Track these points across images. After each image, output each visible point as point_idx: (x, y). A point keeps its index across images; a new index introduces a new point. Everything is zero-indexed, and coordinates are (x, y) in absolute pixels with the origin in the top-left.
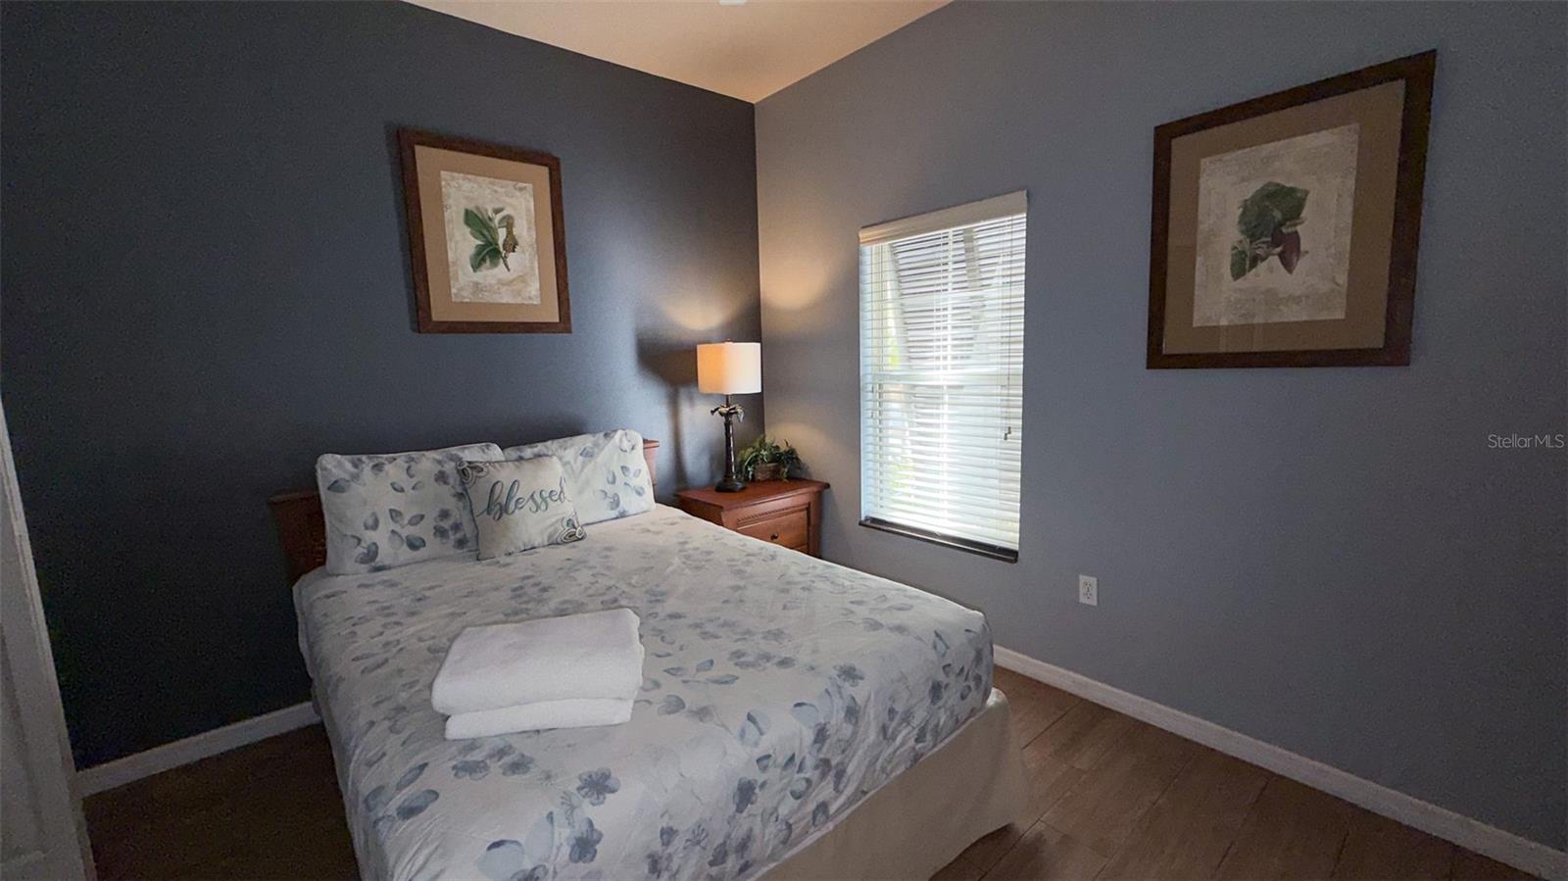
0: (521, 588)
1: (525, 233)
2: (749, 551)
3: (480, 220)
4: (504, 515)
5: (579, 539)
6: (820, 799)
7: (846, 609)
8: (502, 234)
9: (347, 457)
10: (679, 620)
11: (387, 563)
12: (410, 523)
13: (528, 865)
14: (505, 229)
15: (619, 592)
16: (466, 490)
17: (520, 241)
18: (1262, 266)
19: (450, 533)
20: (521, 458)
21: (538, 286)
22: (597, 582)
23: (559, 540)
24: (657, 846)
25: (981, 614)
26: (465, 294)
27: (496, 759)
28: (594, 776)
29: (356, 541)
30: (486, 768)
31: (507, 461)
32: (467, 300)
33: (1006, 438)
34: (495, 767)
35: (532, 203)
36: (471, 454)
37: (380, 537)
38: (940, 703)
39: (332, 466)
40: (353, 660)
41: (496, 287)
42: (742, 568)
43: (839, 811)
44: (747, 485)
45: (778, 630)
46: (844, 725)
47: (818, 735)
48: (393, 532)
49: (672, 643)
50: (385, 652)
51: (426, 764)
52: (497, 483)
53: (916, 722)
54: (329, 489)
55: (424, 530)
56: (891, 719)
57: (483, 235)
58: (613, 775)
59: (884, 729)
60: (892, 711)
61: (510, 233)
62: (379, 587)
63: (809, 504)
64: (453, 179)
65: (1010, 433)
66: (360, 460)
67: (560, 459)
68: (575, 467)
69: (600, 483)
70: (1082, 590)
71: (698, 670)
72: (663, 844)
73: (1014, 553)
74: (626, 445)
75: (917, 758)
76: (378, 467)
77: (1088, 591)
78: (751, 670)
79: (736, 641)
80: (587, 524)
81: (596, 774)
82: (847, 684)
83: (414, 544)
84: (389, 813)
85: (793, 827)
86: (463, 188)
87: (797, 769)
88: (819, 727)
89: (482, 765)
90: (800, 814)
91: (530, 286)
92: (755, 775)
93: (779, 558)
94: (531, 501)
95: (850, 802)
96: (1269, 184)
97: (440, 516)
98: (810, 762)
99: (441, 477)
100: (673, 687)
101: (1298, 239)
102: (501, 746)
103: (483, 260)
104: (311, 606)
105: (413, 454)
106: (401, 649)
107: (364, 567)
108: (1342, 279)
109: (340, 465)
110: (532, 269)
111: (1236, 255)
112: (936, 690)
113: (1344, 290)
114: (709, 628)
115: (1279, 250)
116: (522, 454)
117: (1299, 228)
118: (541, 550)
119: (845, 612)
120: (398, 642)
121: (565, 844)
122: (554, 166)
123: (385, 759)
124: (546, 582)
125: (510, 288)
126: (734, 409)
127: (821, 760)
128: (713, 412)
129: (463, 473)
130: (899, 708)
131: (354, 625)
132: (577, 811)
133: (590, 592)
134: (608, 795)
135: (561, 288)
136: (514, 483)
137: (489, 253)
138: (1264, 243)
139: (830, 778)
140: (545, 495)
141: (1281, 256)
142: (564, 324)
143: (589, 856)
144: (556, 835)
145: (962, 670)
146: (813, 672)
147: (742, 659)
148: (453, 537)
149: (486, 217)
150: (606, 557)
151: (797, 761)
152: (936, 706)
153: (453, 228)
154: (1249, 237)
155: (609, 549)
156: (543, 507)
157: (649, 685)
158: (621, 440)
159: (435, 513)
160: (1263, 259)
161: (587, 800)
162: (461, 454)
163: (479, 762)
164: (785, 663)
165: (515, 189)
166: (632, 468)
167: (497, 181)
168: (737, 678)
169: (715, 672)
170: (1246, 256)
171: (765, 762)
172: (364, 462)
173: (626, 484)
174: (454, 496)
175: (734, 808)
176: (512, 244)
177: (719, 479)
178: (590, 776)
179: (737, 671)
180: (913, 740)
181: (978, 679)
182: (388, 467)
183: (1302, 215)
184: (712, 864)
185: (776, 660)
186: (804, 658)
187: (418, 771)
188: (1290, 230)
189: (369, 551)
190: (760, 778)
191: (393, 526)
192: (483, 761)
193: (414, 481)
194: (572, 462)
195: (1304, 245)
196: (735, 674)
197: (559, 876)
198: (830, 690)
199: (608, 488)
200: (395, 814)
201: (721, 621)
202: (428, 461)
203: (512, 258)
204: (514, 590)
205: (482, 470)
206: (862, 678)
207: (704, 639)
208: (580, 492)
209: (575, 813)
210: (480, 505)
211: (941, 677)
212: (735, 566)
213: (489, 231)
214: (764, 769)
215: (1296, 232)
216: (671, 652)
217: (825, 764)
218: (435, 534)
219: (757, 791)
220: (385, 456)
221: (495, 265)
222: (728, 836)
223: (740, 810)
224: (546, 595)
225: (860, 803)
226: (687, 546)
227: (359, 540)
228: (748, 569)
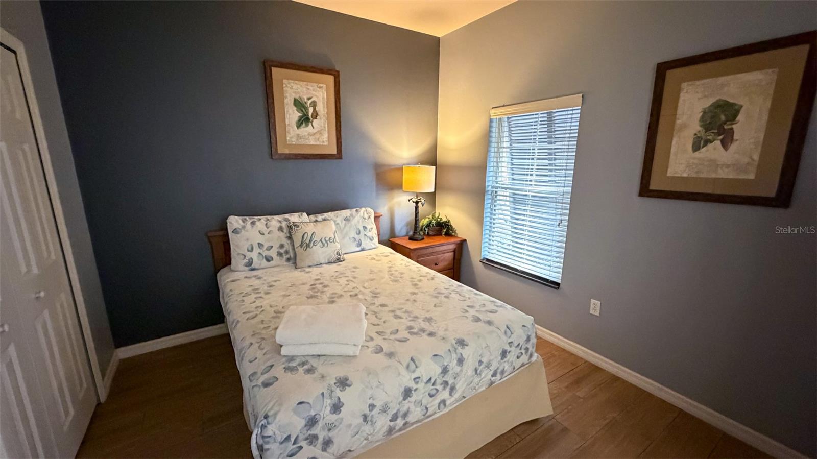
0: (315, 285)
1: (322, 109)
2: (422, 274)
3: (301, 103)
4: (308, 249)
5: (342, 261)
6: (442, 398)
7: (465, 310)
8: (311, 110)
9: (240, 217)
10: (385, 308)
11: (256, 267)
12: (267, 249)
13: (313, 413)
14: (312, 108)
15: (358, 290)
16: (291, 235)
17: (319, 114)
18: (710, 146)
19: (284, 255)
20: (316, 221)
21: (327, 135)
22: (348, 284)
23: (332, 261)
24: (367, 411)
25: (532, 318)
26: (293, 140)
27: (301, 366)
28: (341, 378)
29: (244, 256)
30: (297, 370)
31: (310, 222)
32: (294, 143)
33: (559, 225)
34: (301, 370)
35: (326, 94)
36: (294, 218)
37: (254, 255)
38: (505, 360)
39: (234, 222)
40: (243, 313)
41: (307, 137)
42: (418, 283)
43: (450, 405)
44: (425, 237)
45: (431, 317)
46: (456, 367)
47: (443, 370)
48: (259, 253)
49: (380, 319)
50: (256, 311)
51: (273, 365)
52: (305, 233)
53: (493, 368)
54: (233, 232)
55: (273, 253)
56: (480, 365)
57: (302, 111)
58: (350, 379)
59: (476, 370)
60: (480, 362)
61: (314, 109)
62: (254, 279)
63: (455, 249)
64: (289, 83)
65: (561, 222)
66: (245, 219)
67: (335, 221)
68: (341, 225)
69: (353, 234)
70: (592, 306)
71: (391, 334)
72: (369, 411)
73: (558, 284)
74: (366, 216)
75: (492, 383)
76: (253, 223)
77: (595, 307)
78: (415, 336)
79: (410, 321)
80: (346, 254)
81: (343, 377)
82: (459, 348)
83: (269, 259)
84: (258, 384)
85: (429, 409)
86: (293, 88)
87: (432, 384)
88: (444, 366)
89: (295, 368)
90: (432, 404)
91: (323, 136)
92: (413, 385)
93: (435, 279)
94: (320, 242)
95: (457, 401)
96: (720, 100)
97: (279, 247)
98: (439, 381)
99: (281, 229)
100: (378, 340)
101: (733, 132)
102: (304, 361)
103: (302, 123)
104: (225, 285)
105: (269, 217)
106: (263, 310)
107: (247, 268)
108: (756, 157)
109: (237, 221)
110: (325, 127)
111: (696, 138)
112: (504, 354)
113: (756, 163)
114: (398, 313)
115: (721, 137)
116: (317, 219)
117: (734, 126)
118: (325, 265)
119: (464, 311)
120: (262, 307)
121: (328, 405)
122: (336, 75)
123: (256, 361)
124: (326, 283)
125: (314, 137)
126: (420, 199)
127: (444, 381)
128: (409, 200)
129: (290, 227)
130: (485, 360)
131: (243, 296)
132: (334, 393)
133: (346, 289)
134: (346, 387)
135: (339, 137)
136: (313, 233)
137: (304, 120)
138: (713, 133)
139: (448, 389)
140: (327, 239)
141: (722, 141)
142: (339, 155)
143: (338, 412)
144: (325, 402)
145: (519, 345)
146: (444, 340)
147: (412, 331)
148: (285, 257)
149: (304, 102)
150: (354, 272)
151: (433, 381)
152: (503, 361)
153: (288, 108)
154: (705, 129)
155: (355, 268)
156: (326, 245)
157: (368, 338)
158: (364, 214)
159: (278, 245)
160: (711, 142)
161: (338, 389)
162: (290, 218)
163: (294, 367)
164: (431, 334)
165: (318, 87)
166: (369, 227)
167: (309, 83)
168: (409, 340)
169: (398, 336)
170: (702, 139)
171: (417, 380)
172: (247, 220)
173: (365, 235)
174: (286, 238)
175: (402, 398)
176: (315, 115)
177: (411, 233)
178: (340, 378)
179: (408, 336)
180: (490, 375)
181: (527, 349)
182: (258, 223)
183: (737, 119)
184: (391, 421)
185: (428, 332)
186: (441, 333)
187: (270, 368)
188: (730, 127)
189: (249, 261)
190: (414, 386)
191: (259, 251)
192: (296, 367)
193: (269, 230)
194: (340, 223)
195: (736, 137)
196: (409, 338)
197: (325, 419)
198: (451, 350)
199: (356, 236)
200: (261, 385)
201: (404, 310)
202: (275, 221)
203: (315, 122)
204: (312, 285)
205: (299, 226)
206: (467, 345)
207: (395, 318)
208: (344, 238)
209: (333, 394)
210: (297, 243)
211: (507, 348)
212: (414, 281)
213: (305, 109)
214: (417, 383)
215: (732, 129)
216: (379, 323)
217: (446, 383)
218: (277, 255)
219: (413, 392)
220: (256, 217)
221: (307, 125)
222: (399, 410)
223: (405, 399)
224: (326, 289)
225: (462, 401)
226: (392, 269)
227: (245, 257)
228: (420, 284)
